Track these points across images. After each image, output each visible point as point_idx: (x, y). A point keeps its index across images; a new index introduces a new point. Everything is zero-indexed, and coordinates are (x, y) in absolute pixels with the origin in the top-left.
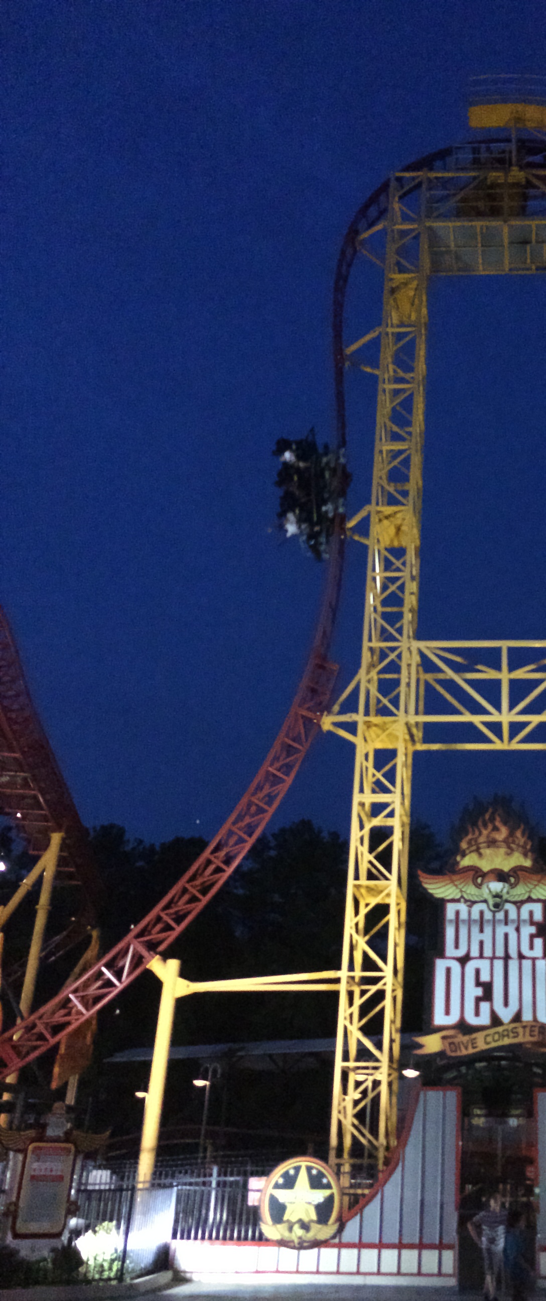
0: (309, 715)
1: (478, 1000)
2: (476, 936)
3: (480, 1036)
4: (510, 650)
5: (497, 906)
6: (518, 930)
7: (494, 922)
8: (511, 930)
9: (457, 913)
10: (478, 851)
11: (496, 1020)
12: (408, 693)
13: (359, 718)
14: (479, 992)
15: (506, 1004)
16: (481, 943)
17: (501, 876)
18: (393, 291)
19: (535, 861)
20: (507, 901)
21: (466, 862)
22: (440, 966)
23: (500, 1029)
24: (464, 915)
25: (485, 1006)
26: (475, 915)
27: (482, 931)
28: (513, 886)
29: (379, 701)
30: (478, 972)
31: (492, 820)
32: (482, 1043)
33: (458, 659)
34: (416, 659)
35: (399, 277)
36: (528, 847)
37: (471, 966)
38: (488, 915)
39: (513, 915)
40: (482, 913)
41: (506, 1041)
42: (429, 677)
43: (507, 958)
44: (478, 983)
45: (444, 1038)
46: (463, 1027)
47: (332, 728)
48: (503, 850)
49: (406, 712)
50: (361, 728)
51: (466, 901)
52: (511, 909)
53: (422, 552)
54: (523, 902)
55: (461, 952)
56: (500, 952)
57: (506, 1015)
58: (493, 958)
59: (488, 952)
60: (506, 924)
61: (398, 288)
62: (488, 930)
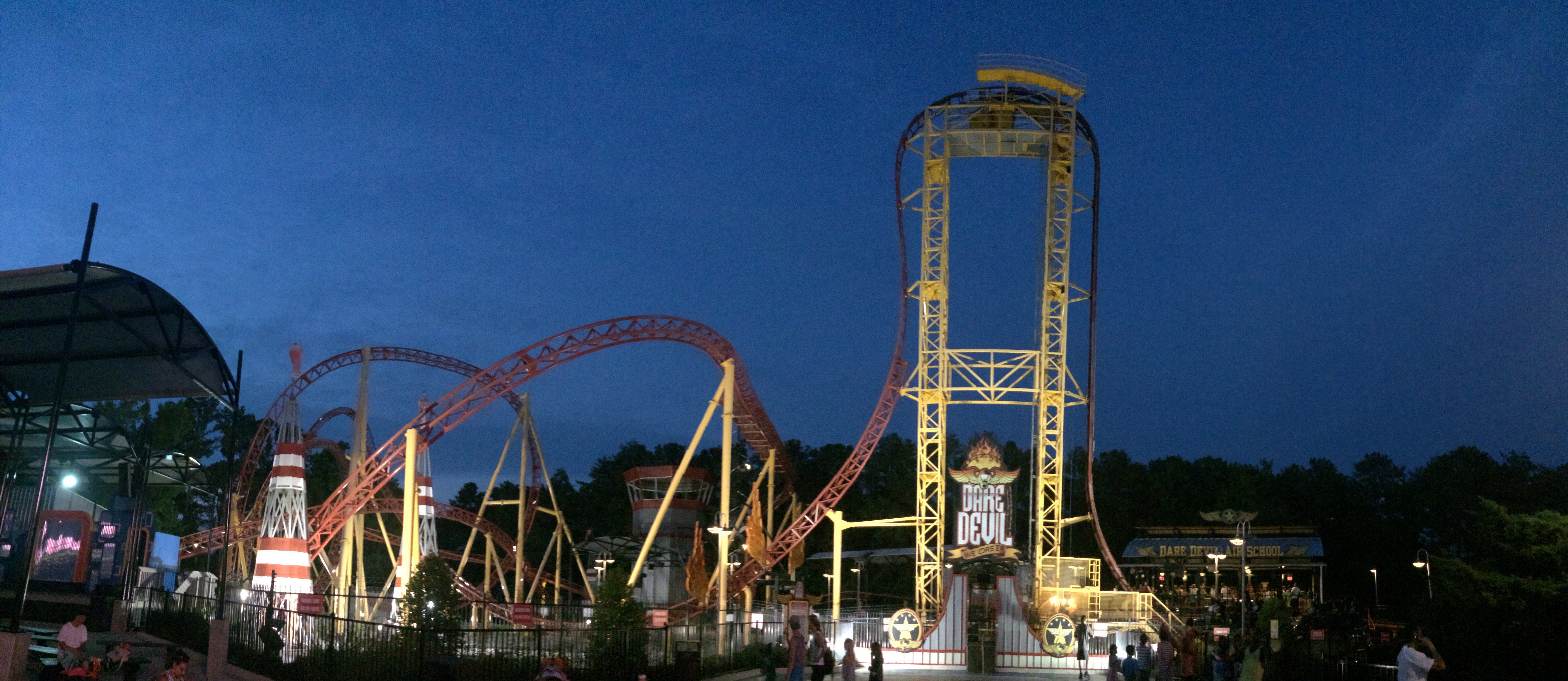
0: (895, 388)
1: (976, 532)
2: (976, 501)
3: (976, 550)
4: (995, 354)
5: (984, 486)
6: (994, 498)
7: (983, 494)
8: (991, 498)
9: (967, 490)
10: (976, 459)
11: (983, 543)
12: (943, 375)
13: (918, 389)
14: (976, 528)
15: (988, 534)
16: (978, 505)
17: (987, 472)
18: (929, 168)
19: (1002, 465)
20: (990, 484)
21: (971, 464)
22: (961, 515)
23: (985, 547)
24: (970, 491)
25: (978, 535)
26: (975, 491)
27: (978, 498)
28: (993, 477)
29: (928, 380)
30: (976, 519)
31: (984, 443)
32: (977, 553)
33: (969, 358)
34: (947, 358)
35: (932, 162)
36: (999, 457)
37: (973, 515)
38: (981, 491)
39: (992, 491)
40: (978, 490)
41: (988, 553)
42: (954, 366)
43: (989, 512)
44: (976, 524)
45: (962, 551)
46: (969, 546)
47: (906, 394)
48: (988, 459)
49: (943, 386)
50: (920, 394)
51: (971, 484)
52: (992, 488)
53: (950, 302)
54: (997, 485)
55: (969, 509)
56: (986, 509)
57: (987, 540)
58: (982, 512)
59: (980, 510)
60: (989, 495)
61: (932, 167)
62: (980, 498)
